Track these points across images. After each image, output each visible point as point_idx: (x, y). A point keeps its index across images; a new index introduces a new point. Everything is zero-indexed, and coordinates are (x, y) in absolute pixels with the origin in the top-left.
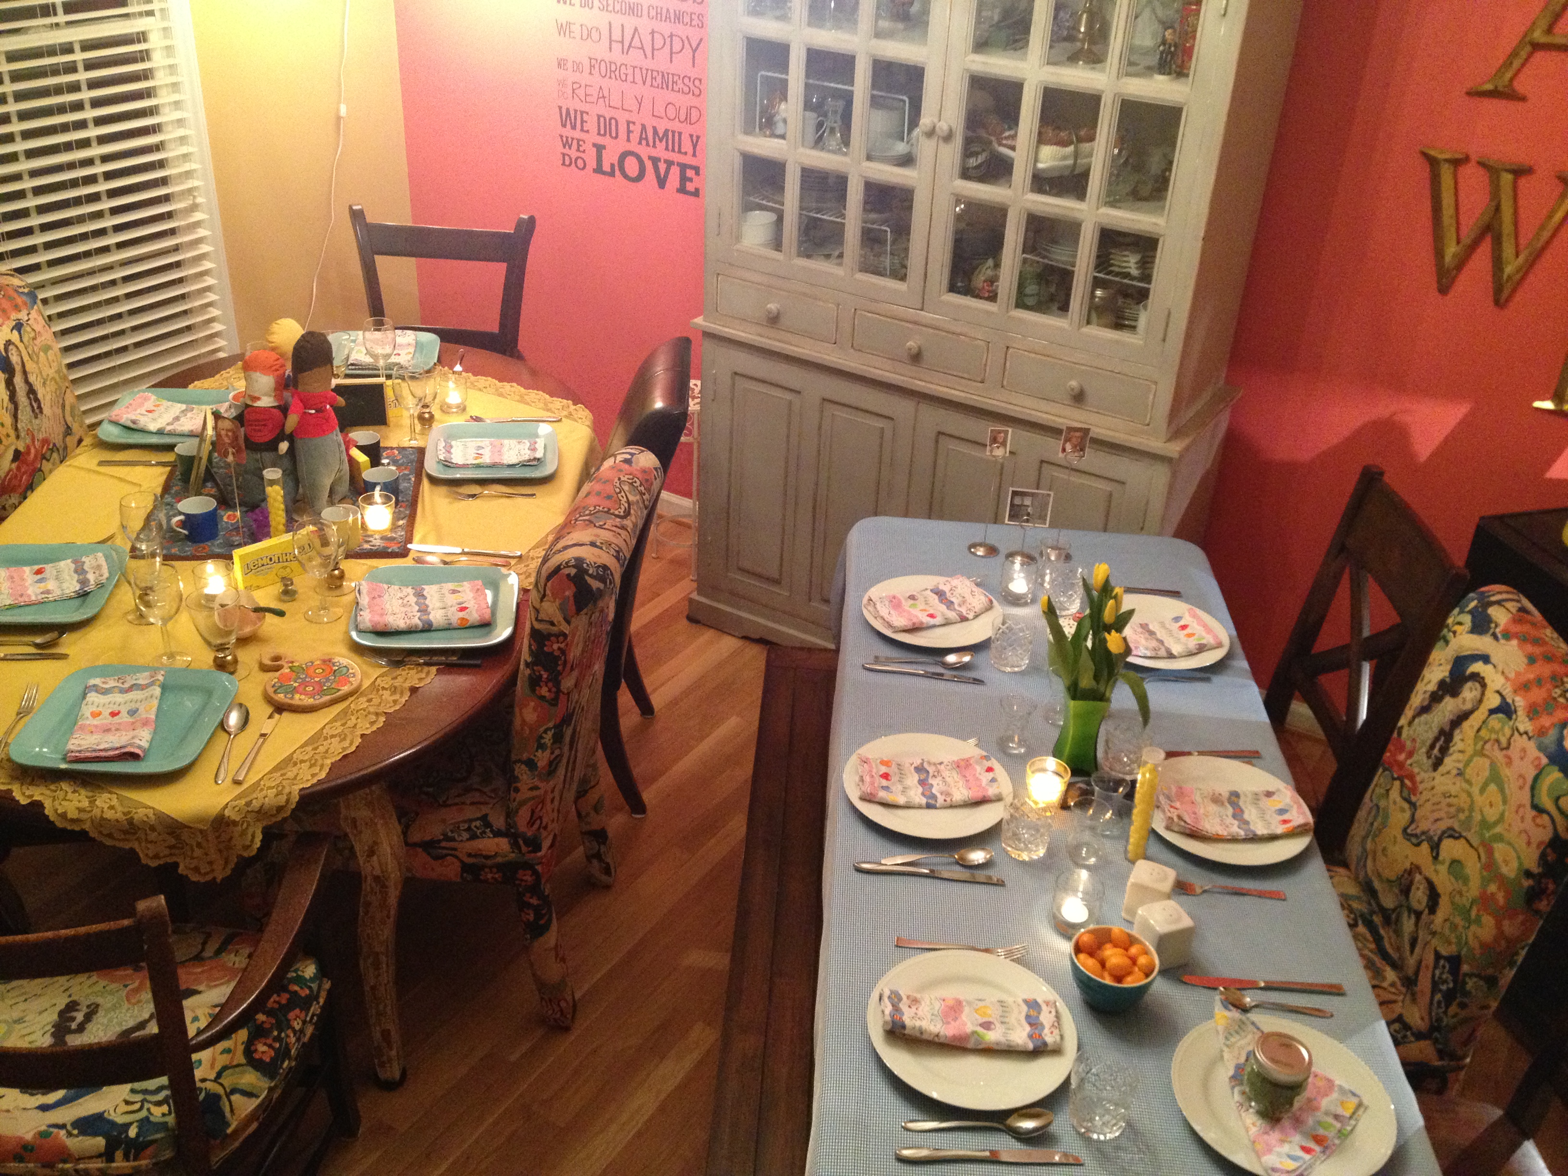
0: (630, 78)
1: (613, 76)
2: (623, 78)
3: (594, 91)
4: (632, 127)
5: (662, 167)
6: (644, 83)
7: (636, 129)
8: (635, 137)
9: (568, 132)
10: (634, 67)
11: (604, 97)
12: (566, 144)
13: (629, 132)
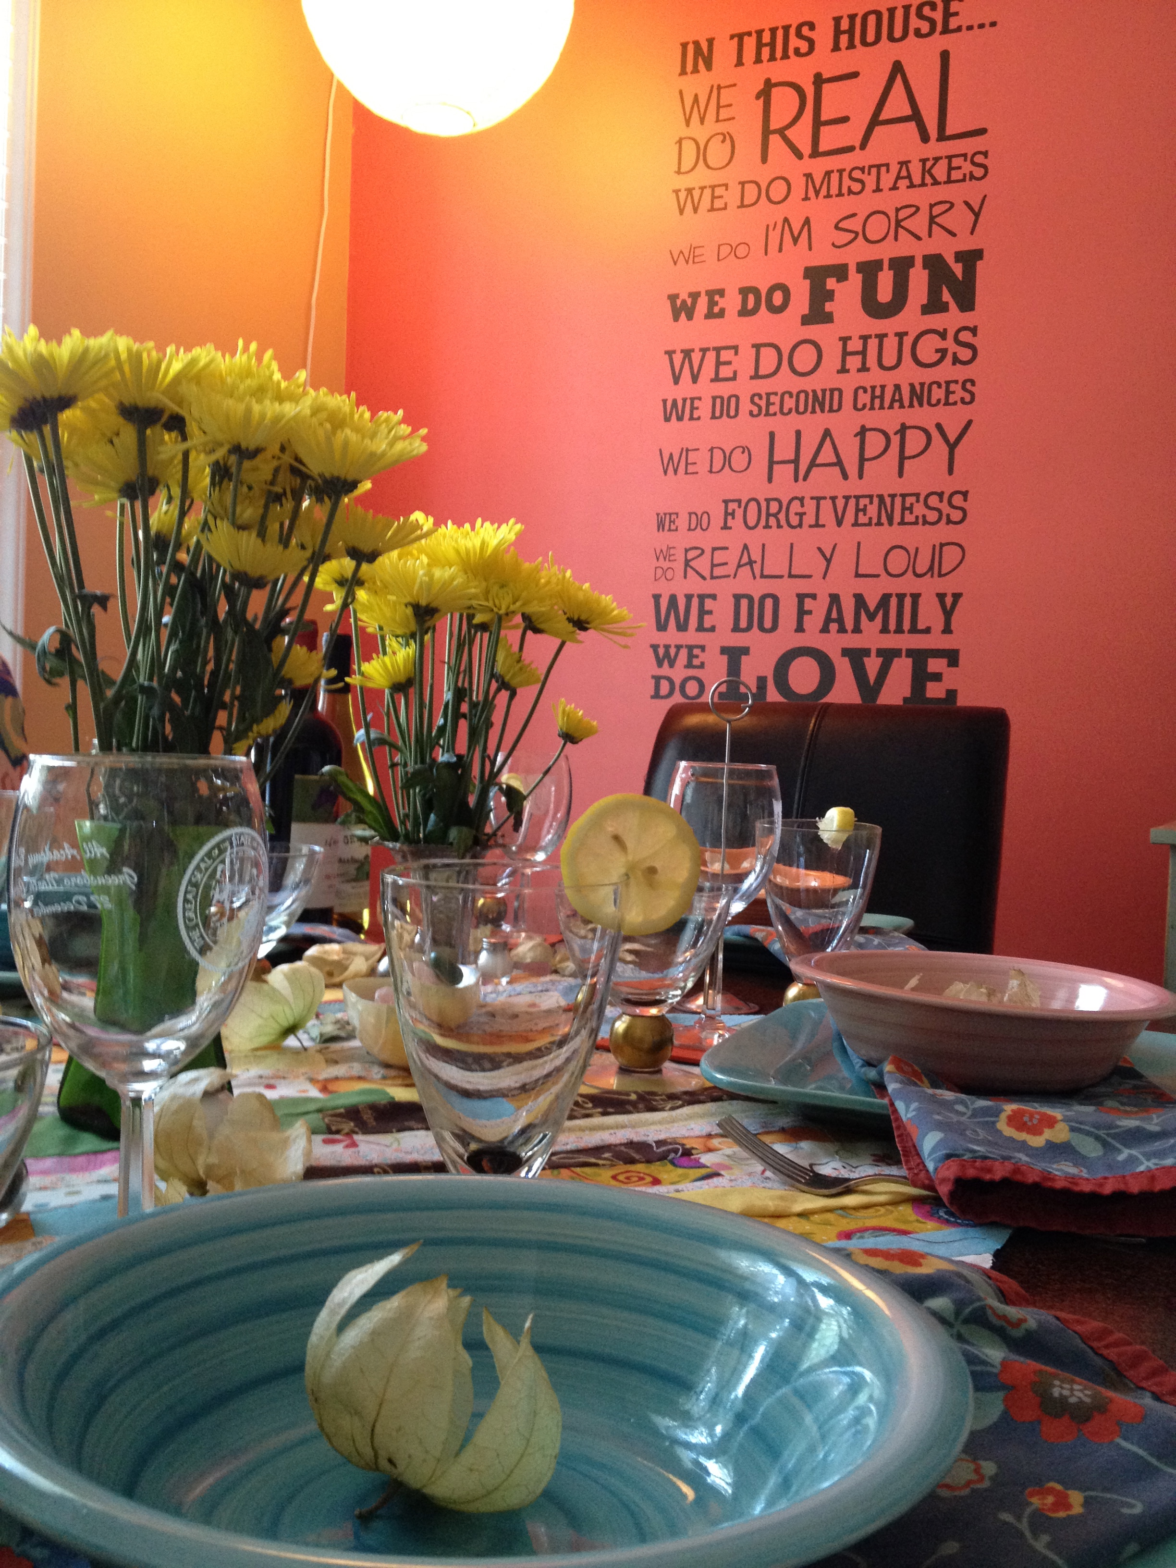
0: (809, 519)
1: (772, 521)
2: (794, 520)
3: (732, 557)
4: (808, 604)
5: (872, 665)
6: (839, 523)
7: (818, 609)
8: (813, 623)
9: (671, 636)
10: (818, 499)
11: (751, 563)
12: (664, 657)
13: (802, 612)
